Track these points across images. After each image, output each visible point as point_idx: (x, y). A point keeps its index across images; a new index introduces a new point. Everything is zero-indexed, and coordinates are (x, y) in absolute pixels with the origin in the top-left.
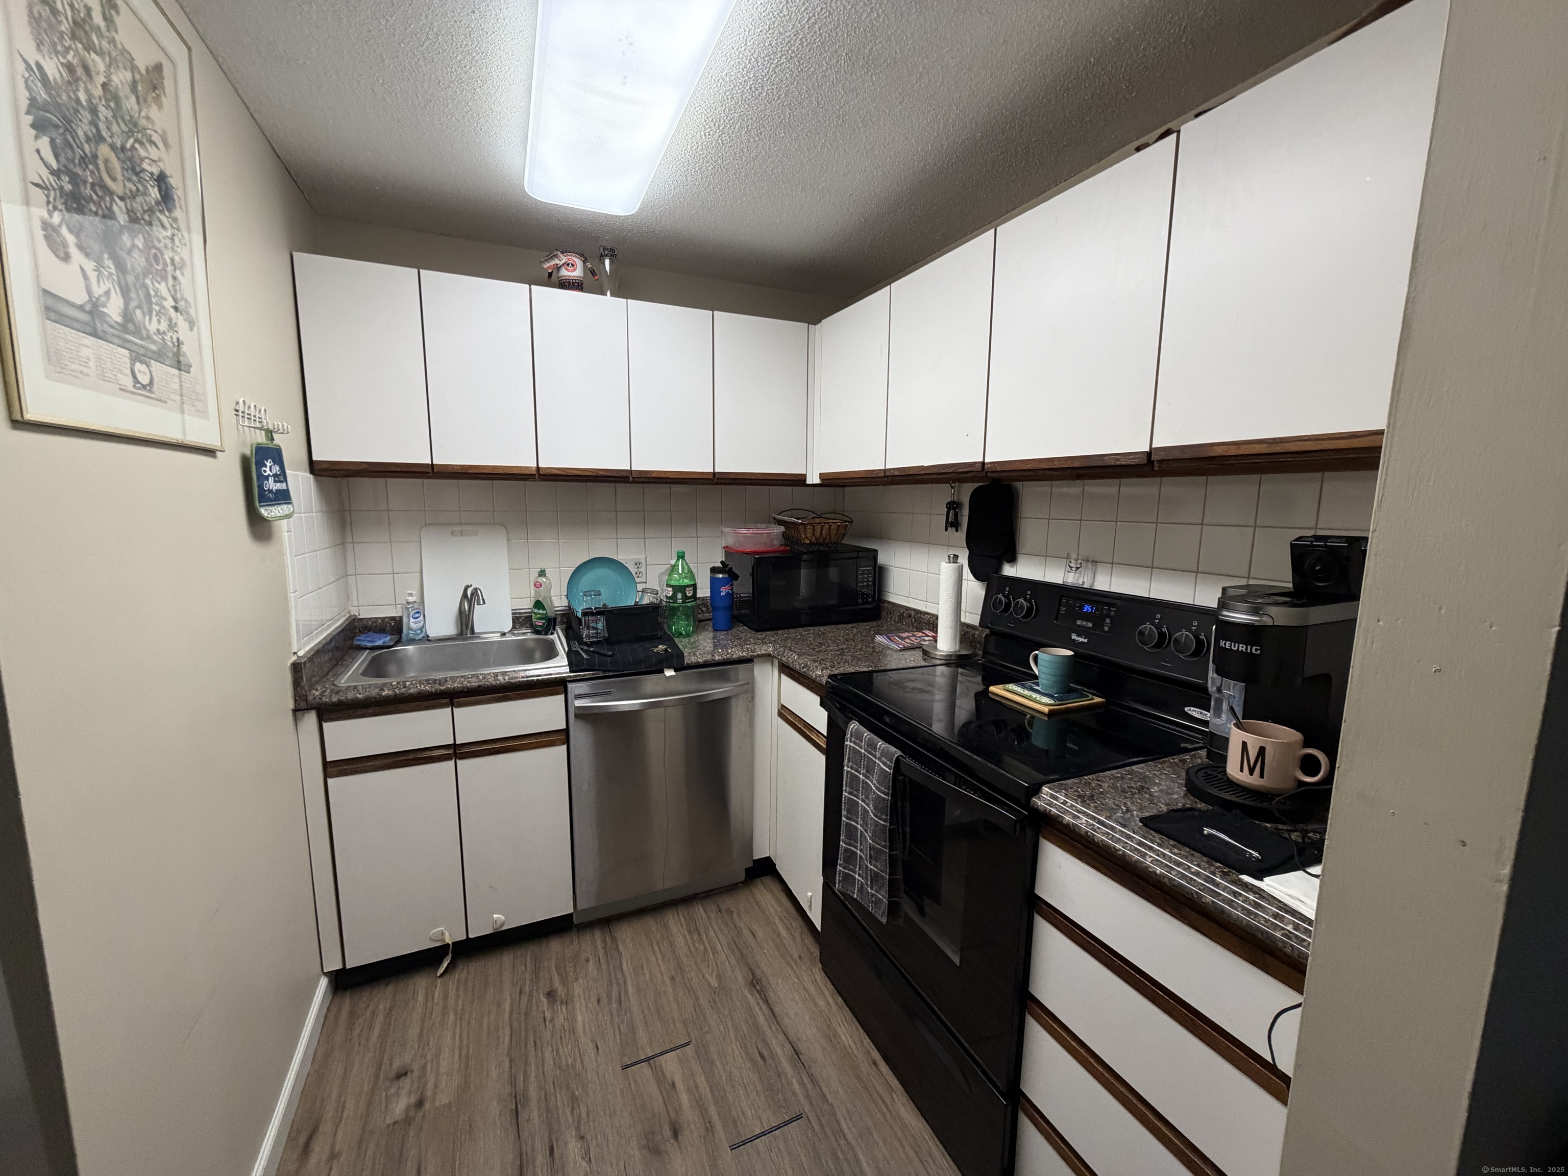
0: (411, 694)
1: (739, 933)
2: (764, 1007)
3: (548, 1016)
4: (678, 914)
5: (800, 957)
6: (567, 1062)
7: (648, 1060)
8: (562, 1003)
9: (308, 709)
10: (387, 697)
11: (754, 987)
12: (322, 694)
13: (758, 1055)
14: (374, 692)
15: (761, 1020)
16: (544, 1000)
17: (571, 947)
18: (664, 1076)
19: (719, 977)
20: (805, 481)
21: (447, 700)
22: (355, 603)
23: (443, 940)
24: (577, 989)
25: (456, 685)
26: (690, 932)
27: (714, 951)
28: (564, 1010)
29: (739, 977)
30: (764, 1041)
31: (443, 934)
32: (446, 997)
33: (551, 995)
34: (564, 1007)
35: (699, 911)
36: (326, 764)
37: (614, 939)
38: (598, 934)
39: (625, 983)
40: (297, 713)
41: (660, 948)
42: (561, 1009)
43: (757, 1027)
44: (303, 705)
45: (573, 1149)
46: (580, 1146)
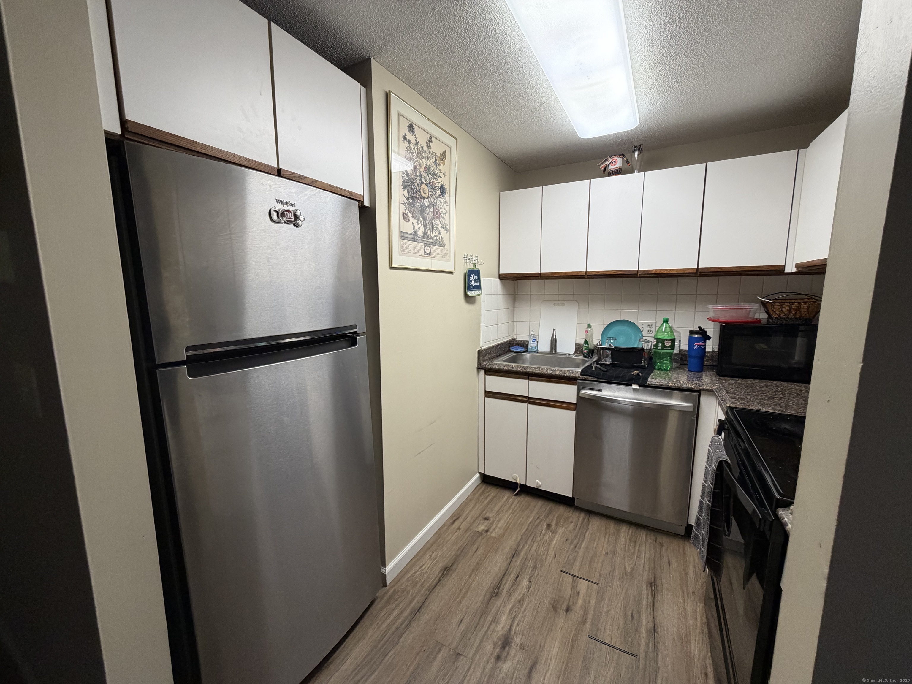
0: (513, 371)
1: (661, 557)
2: (650, 600)
3: (543, 532)
4: (629, 529)
5: (693, 593)
6: (541, 553)
7: (573, 576)
8: (551, 531)
9: (482, 369)
10: (506, 370)
11: (651, 586)
12: (486, 364)
13: (630, 614)
14: (502, 367)
15: (644, 602)
16: (545, 526)
17: (568, 513)
18: (577, 587)
19: (633, 569)
20: (784, 270)
21: (527, 377)
22: (516, 334)
23: (516, 480)
24: (561, 530)
25: (530, 370)
26: (630, 540)
27: (639, 556)
28: (551, 534)
29: (645, 576)
30: (639, 612)
31: (517, 478)
32: (513, 503)
33: (549, 526)
34: (551, 533)
35: (643, 535)
36: (486, 392)
37: (589, 521)
38: (582, 515)
39: (583, 541)
40: (479, 370)
41: (609, 537)
42: (550, 534)
43: (639, 604)
44: (480, 367)
45: (525, 583)
46: (528, 583)
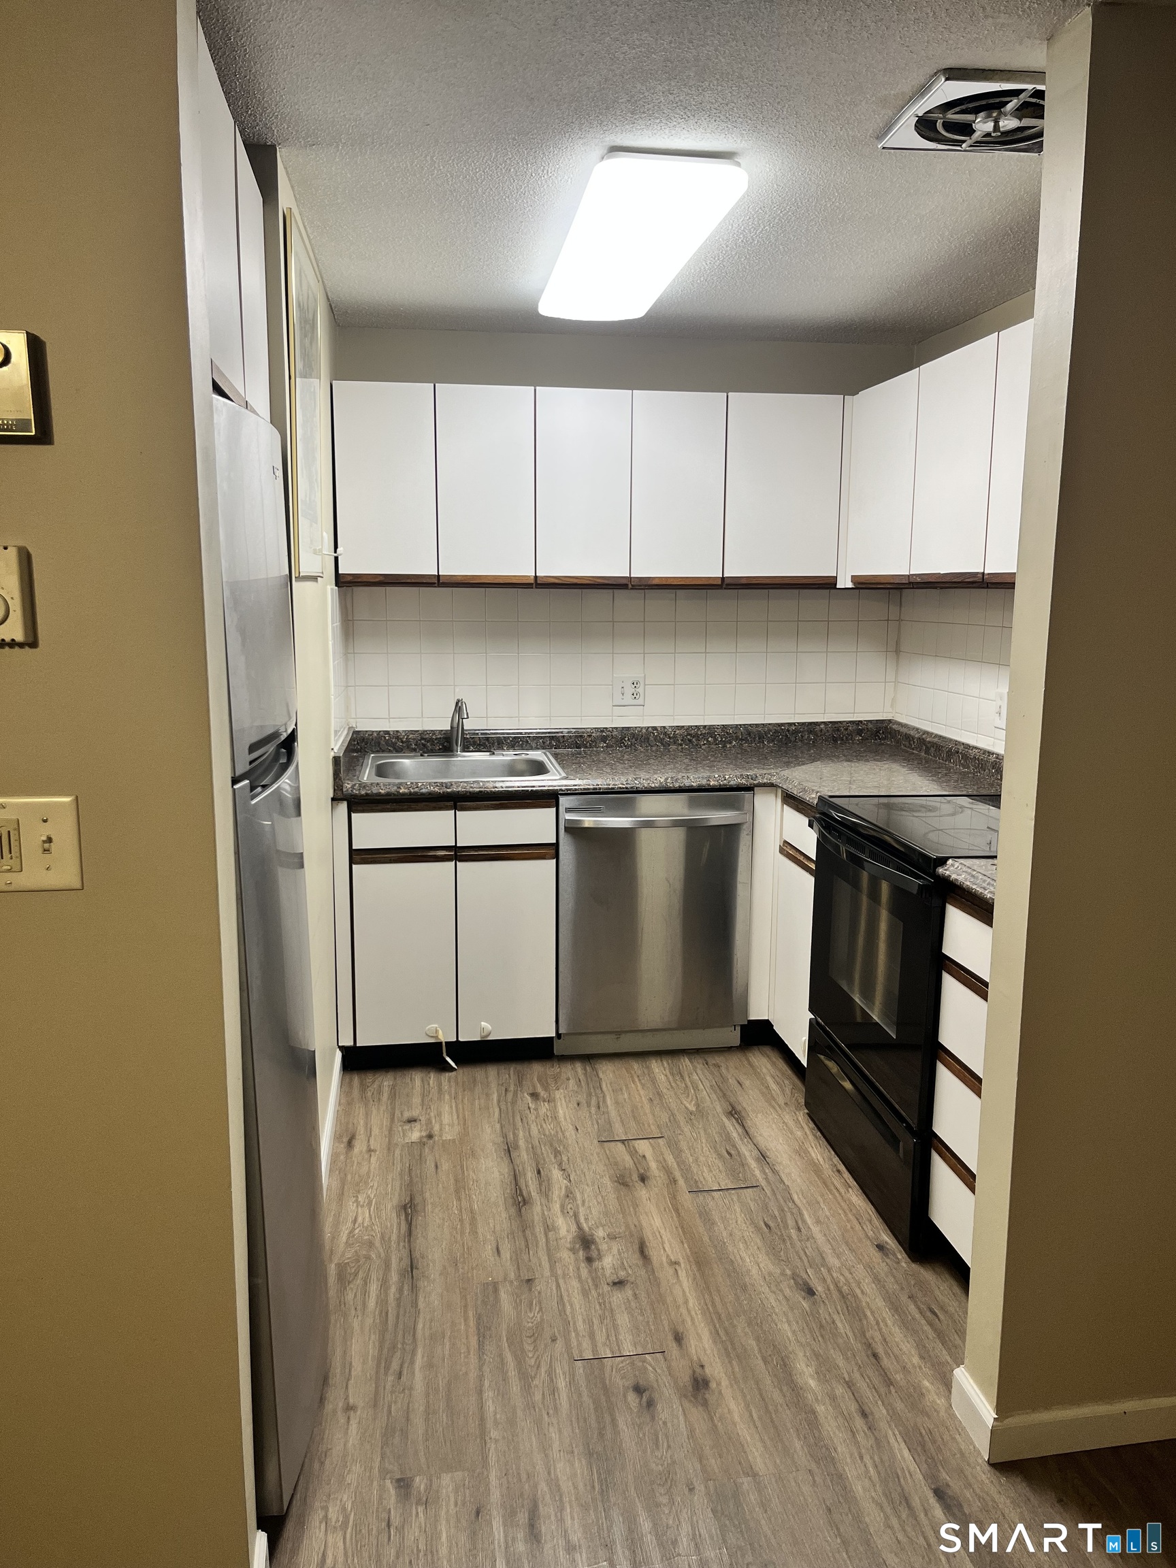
1: (724, 1080)
2: (740, 1130)
3: (532, 1106)
4: (662, 1061)
5: (786, 1104)
6: (550, 1132)
7: (623, 1141)
8: (544, 1101)
9: (342, 800)
11: (732, 1115)
12: (353, 787)
13: (726, 1153)
15: (735, 1135)
16: (529, 1098)
17: (553, 1069)
18: (636, 1152)
19: (697, 1105)
20: (836, 584)
21: (451, 803)
22: (354, 716)
23: (437, 1037)
24: (559, 1095)
25: (460, 789)
26: (672, 1074)
27: (696, 1088)
29: (719, 1108)
30: (734, 1146)
31: (437, 1031)
33: (534, 1095)
34: (546, 1104)
35: (685, 1062)
36: (352, 852)
37: (593, 1069)
38: (579, 1066)
39: (604, 1097)
40: (335, 802)
41: (640, 1080)
42: (544, 1105)
43: (728, 1138)
44: (339, 795)
45: (556, 1174)
46: (562, 1173)
